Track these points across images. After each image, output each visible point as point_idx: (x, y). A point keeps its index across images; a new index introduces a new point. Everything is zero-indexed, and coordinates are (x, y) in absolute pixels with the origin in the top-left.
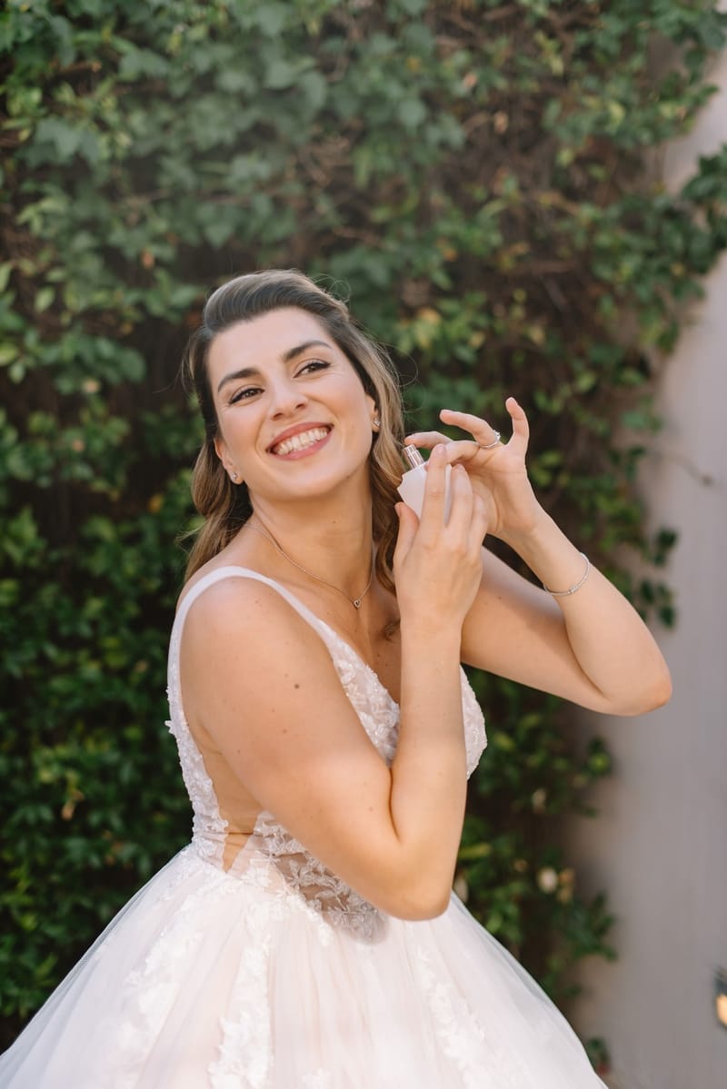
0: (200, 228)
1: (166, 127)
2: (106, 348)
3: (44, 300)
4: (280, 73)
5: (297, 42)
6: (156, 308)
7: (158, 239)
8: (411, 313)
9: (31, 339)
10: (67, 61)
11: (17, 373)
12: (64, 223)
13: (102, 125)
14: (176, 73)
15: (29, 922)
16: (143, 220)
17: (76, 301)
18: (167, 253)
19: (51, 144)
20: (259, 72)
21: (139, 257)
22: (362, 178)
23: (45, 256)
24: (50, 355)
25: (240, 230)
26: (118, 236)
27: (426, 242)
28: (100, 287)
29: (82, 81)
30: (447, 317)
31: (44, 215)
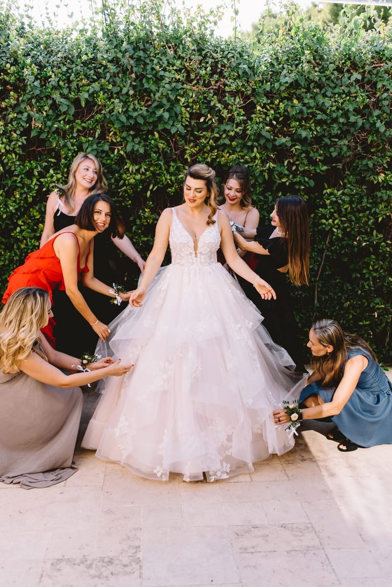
0: (330, 153)
1: (325, 130)
2: (306, 179)
3: (294, 168)
4: (352, 119)
5: (357, 111)
6: (318, 171)
7: (320, 155)
8: (378, 174)
9: (291, 176)
10: (305, 116)
11: (287, 183)
12: (300, 151)
13: (311, 130)
14: (329, 118)
16: (317, 150)
17: (301, 169)
18: (322, 158)
19: (301, 135)
20: (348, 118)
21: (316, 159)
22: (369, 142)
23: (295, 158)
24: (295, 180)
25: (339, 154)
26: (312, 154)
27: (383, 157)
28: (306, 166)
29: (307, 120)
30: (386, 175)
31: (295, 149)
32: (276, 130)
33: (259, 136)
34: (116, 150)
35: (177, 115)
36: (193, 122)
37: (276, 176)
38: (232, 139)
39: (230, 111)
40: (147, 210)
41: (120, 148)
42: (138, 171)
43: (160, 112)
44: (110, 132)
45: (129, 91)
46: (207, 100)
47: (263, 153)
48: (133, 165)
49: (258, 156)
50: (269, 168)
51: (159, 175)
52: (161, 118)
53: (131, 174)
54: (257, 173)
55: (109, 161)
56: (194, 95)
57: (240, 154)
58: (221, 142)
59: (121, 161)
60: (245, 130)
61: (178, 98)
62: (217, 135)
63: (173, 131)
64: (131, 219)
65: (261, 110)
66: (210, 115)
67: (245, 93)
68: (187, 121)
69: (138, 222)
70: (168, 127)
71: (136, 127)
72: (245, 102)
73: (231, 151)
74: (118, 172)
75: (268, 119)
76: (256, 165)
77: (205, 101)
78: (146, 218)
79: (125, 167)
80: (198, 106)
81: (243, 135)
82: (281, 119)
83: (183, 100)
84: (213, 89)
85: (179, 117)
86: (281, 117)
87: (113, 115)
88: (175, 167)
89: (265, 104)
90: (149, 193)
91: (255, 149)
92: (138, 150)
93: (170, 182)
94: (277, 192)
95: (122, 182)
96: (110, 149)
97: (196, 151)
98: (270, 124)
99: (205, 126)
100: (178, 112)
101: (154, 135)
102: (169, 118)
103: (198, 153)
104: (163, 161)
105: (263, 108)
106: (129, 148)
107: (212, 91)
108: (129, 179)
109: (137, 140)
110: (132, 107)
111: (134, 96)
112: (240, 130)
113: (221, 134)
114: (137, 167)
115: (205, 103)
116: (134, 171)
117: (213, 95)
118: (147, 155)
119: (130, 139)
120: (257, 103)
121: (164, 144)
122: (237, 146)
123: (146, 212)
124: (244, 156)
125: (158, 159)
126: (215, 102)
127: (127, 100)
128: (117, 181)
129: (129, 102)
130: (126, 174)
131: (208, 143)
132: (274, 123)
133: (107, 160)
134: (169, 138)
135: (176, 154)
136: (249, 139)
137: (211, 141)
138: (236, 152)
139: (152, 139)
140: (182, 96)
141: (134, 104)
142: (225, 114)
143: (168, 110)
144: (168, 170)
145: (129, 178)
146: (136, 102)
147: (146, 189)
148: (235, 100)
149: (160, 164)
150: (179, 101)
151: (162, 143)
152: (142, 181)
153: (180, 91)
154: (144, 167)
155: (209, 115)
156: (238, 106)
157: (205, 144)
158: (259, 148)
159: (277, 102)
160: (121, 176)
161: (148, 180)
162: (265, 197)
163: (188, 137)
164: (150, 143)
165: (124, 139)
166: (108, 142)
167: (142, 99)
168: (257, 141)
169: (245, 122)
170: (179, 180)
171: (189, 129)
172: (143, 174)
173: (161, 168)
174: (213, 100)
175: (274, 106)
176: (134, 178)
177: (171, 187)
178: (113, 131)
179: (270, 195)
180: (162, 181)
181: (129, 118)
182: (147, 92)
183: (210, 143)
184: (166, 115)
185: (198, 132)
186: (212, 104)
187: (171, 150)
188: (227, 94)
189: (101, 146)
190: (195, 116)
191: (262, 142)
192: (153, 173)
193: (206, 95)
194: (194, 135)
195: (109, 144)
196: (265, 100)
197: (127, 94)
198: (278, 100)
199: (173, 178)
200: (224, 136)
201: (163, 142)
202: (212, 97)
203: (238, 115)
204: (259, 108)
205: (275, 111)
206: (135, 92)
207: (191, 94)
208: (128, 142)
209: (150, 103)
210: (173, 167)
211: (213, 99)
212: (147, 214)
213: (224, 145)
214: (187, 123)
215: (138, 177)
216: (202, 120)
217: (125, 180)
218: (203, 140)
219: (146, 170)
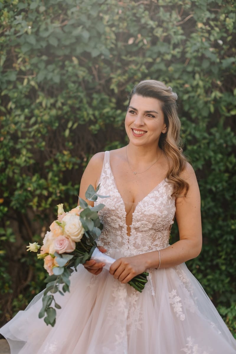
15: (223, 268)
32: (222, 52)
33: (202, 58)
34: (26, 82)
35: (99, 35)
36: (120, 44)
37: (224, 109)
38: (168, 64)
39: (166, 30)
40: (66, 153)
41: (30, 77)
42: (53, 105)
43: (78, 31)
44: (18, 58)
45: (39, 6)
46: (136, 17)
47: (207, 79)
48: (47, 99)
49: (201, 83)
50: (215, 100)
51: (79, 109)
52: (78, 39)
53: (45, 110)
54: (200, 104)
55: (16, 95)
56: (120, 11)
57: (179, 81)
58: (154, 68)
59: (32, 94)
60: (184, 53)
61: (101, 15)
62: (150, 60)
63: (95, 54)
64: (47, 163)
65: (204, 27)
66: (142, 35)
67: (183, 7)
68: (113, 43)
69: (55, 168)
70: (88, 50)
71: (48, 50)
72: (183, 19)
73: (167, 79)
74: (29, 107)
75: (212, 38)
76: (199, 96)
77: (134, 19)
78: (65, 163)
79: (38, 101)
80: (125, 24)
81: (183, 59)
82: (229, 38)
83: (107, 17)
84: (143, 4)
85: (103, 38)
86: (229, 35)
87: (19, 37)
88: (99, 99)
89: (208, 19)
90: (67, 133)
91: (197, 76)
92: (51, 79)
93: (92, 118)
94: (225, 127)
95: (33, 120)
96: (18, 79)
97: (125, 79)
98: (215, 45)
99: (135, 49)
100: (101, 31)
101: (71, 61)
102: (90, 38)
103: (127, 81)
104: (85, 93)
105: (205, 24)
106: (41, 77)
107: (142, 6)
108: (43, 116)
109: (50, 67)
110: (43, 27)
111: (46, 13)
112: (178, 52)
113: (155, 56)
114: (52, 101)
115: (135, 21)
116: (49, 105)
117: (145, 10)
118: (63, 86)
119: (42, 66)
120: (198, 18)
121: (84, 72)
122: (175, 71)
123: (64, 155)
124: (184, 84)
125: (78, 90)
126: (146, 19)
127: (38, 19)
128: (28, 118)
129: (40, 21)
130: (38, 109)
131: (139, 70)
132: (221, 42)
133: (14, 92)
134: (90, 65)
135: (100, 84)
136: (189, 64)
137: (144, 67)
138: (174, 79)
139: (70, 66)
140: (106, 13)
141: (47, 24)
142: (159, 33)
143: (88, 30)
144: (90, 104)
145: (42, 114)
146: (49, 21)
147: (63, 127)
148: (171, 15)
149: (79, 96)
150: (101, 19)
151: (81, 70)
152: (58, 118)
153: (103, 6)
154: (60, 101)
155: (139, 36)
156: (175, 23)
157: (135, 71)
158: (202, 74)
159: (222, 17)
160: (32, 112)
161: (66, 117)
162: (210, 134)
163: (114, 63)
164: (67, 71)
165: (35, 65)
166: (16, 71)
167: (56, 17)
168: (199, 65)
169: (184, 42)
170: (104, 115)
171: (115, 53)
172: (60, 109)
173: (81, 102)
174: (143, 17)
175: (219, 23)
176: (49, 114)
177: (94, 123)
178: (21, 57)
179: (217, 131)
180: (83, 117)
181: (39, 39)
182: (63, 9)
183: (141, 69)
184: (86, 35)
185: (126, 56)
186: (143, 21)
187: (94, 79)
188: (162, 9)
189: (6, 76)
190: (122, 37)
191: (206, 65)
192: (72, 107)
193: (135, 11)
194: (121, 61)
195: (16, 73)
196: (208, 15)
197: (37, 11)
198: (224, 16)
199: (97, 113)
200: (158, 60)
201: (84, 69)
202: (143, 13)
203: (175, 33)
204: (200, 25)
205: (220, 30)
206: (48, 8)
207: (116, 10)
208: (39, 69)
209: (66, 22)
210: (97, 99)
211: (143, 15)
212: (66, 158)
213: (159, 71)
214: (113, 46)
215: (54, 112)
216: (131, 41)
217: (37, 117)
218: (133, 67)
219: (63, 104)
